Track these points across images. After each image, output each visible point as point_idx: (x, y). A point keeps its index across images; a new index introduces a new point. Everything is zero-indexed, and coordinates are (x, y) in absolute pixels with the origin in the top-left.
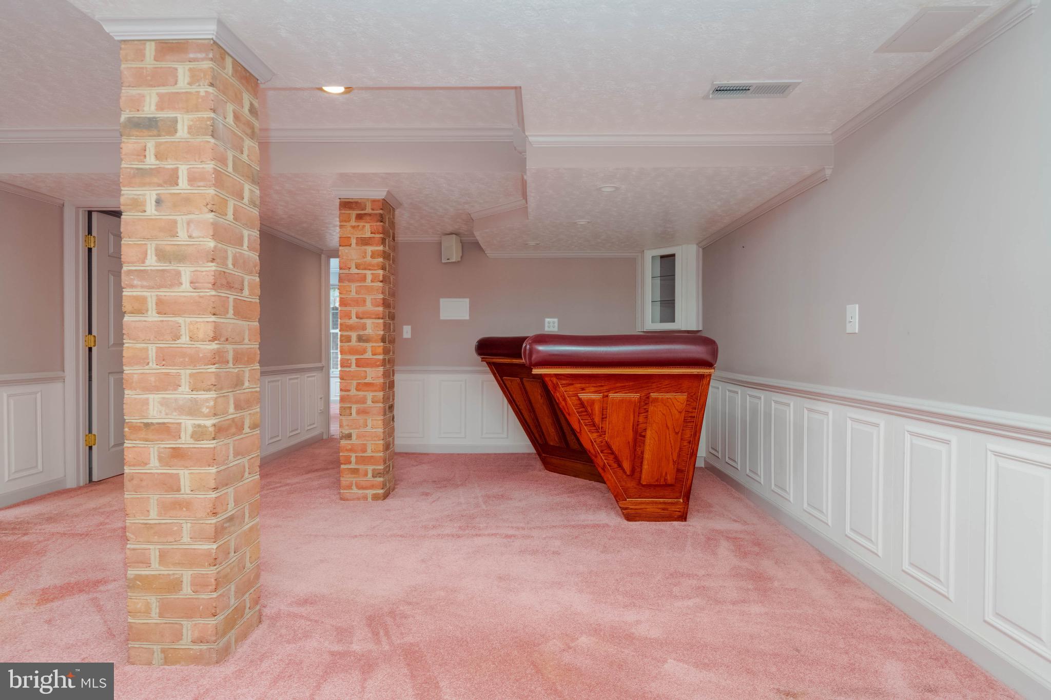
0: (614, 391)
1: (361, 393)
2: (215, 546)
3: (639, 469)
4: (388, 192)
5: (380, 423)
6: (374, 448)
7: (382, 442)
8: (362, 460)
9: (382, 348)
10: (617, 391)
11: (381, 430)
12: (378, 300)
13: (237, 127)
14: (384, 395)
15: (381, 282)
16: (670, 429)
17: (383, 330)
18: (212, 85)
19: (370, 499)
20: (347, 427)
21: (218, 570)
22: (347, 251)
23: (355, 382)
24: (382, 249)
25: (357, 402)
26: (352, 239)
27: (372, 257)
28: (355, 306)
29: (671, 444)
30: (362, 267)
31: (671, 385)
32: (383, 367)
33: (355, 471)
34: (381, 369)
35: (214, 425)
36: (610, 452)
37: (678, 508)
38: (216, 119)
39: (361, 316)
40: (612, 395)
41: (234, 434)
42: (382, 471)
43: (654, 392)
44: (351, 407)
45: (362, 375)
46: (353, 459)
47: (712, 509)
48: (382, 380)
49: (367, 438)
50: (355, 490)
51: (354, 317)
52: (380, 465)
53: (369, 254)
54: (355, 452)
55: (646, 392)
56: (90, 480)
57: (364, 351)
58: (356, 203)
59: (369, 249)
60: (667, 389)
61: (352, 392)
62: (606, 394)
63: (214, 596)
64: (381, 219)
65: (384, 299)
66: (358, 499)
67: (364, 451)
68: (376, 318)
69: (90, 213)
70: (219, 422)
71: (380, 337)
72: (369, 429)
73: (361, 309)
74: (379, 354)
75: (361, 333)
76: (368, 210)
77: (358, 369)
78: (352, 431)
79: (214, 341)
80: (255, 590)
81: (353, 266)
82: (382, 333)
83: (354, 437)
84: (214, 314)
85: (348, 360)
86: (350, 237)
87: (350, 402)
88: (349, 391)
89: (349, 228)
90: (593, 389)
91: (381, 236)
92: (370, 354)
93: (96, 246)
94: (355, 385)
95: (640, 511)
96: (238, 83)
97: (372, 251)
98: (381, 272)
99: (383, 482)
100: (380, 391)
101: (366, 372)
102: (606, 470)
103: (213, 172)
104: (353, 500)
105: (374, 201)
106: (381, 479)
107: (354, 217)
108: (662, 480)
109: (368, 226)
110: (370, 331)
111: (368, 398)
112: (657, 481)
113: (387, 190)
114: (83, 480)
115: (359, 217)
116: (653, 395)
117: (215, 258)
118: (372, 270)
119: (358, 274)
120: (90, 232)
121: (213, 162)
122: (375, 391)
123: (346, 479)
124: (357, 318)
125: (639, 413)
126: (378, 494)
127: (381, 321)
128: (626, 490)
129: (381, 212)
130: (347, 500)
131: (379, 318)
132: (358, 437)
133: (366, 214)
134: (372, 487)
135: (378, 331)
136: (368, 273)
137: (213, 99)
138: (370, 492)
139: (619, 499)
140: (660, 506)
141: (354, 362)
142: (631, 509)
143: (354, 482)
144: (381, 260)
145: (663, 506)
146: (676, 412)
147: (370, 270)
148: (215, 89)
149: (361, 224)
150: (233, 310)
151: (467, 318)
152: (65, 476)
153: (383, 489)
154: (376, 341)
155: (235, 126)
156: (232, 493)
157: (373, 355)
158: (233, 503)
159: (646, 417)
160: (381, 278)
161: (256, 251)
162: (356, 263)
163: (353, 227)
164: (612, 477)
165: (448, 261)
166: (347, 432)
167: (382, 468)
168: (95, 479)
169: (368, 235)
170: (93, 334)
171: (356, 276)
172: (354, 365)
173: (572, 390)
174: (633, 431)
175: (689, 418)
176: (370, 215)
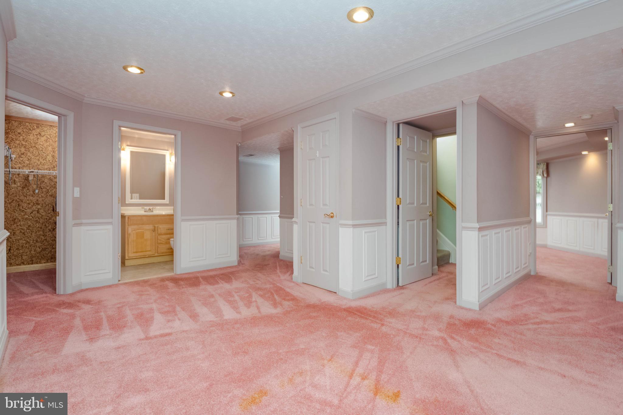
56: (397, 286)
69: (398, 125)
93: (401, 145)
114: (395, 285)
120: (398, 137)
152: (387, 281)
168: (400, 284)
170: (400, 197)
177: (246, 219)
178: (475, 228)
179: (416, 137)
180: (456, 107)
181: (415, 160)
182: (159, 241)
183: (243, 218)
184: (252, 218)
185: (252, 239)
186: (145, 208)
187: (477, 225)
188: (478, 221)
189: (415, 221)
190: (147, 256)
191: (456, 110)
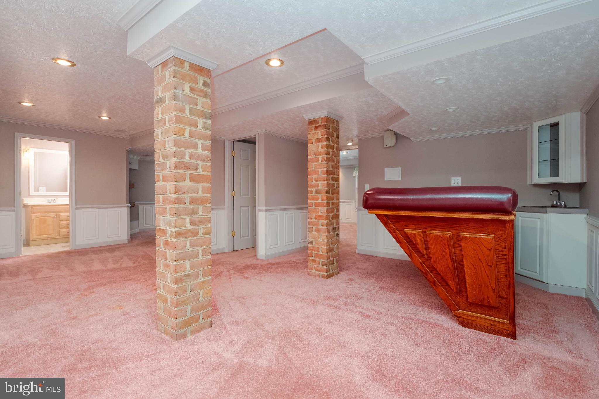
0: (430, 229)
1: (317, 221)
2: (176, 287)
3: (465, 289)
4: (328, 112)
5: (325, 237)
6: (323, 250)
7: (326, 247)
8: (317, 256)
9: (326, 197)
10: (433, 229)
11: (326, 241)
12: (324, 171)
13: (192, 93)
14: (327, 222)
15: (326, 161)
16: (483, 263)
17: (327, 187)
18: (174, 77)
19: (321, 277)
20: (310, 238)
21: (177, 298)
22: (311, 146)
23: (314, 215)
24: (326, 143)
25: (315, 225)
26: (313, 140)
27: (322, 148)
28: (314, 175)
29: (487, 275)
30: (317, 154)
31: (477, 227)
32: (326, 207)
33: (314, 261)
34: (326, 208)
35: (175, 232)
36: (437, 272)
37: (506, 327)
38: (176, 92)
39: (317, 180)
40: (428, 231)
41: (190, 237)
42: (326, 263)
43: (463, 232)
44: (313, 227)
45: (317, 211)
46: (313, 255)
47: (556, 336)
48: (326, 214)
49: (319, 245)
50: (314, 271)
51: (314, 181)
52: (325, 259)
53: (320, 147)
54: (314, 251)
55: (455, 232)
56: (234, 250)
57: (318, 199)
58: (315, 121)
59: (320, 144)
60: (474, 230)
61: (313, 219)
62: (424, 230)
63: (175, 309)
64: (326, 127)
65: (327, 171)
66: (316, 276)
67: (318, 251)
68: (323, 181)
69: (234, 142)
70: (178, 230)
71: (325, 191)
72: (320, 240)
73: (317, 176)
74: (325, 200)
75: (317, 189)
76: (320, 124)
77: (316, 208)
78: (313, 240)
79: (175, 194)
80: (207, 311)
81: (314, 154)
82: (326, 188)
83: (314, 243)
84: (175, 181)
85: (312, 203)
86: (312, 139)
87: (312, 225)
88: (311, 219)
89: (312, 135)
90: (414, 227)
91: (326, 136)
92: (321, 200)
94: (314, 216)
95: (472, 322)
96: (193, 73)
97: (321, 145)
98: (326, 156)
99: (327, 269)
100: (325, 220)
101: (319, 209)
102: (436, 285)
103: (174, 116)
104: (314, 276)
105: (322, 118)
106: (326, 267)
107: (314, 128)
108: (486, 302)
109: (320, 132)
110: (321, 188)
111: (320, 223)
112: (481, 301)
113: (327, 111)
114: (231, 249)
115: (316, 128)
116: (463, 234)
117: (175, 155)
118: (322, 155)
119: (315, 158)
120: (234, 150)
121: (175, 112)
122: (323, 220)
123: (311, 265)
124: (315, 181)
125: (454, 247)
126: (324, 275)
127: (326, 182)
128: (458, 304)
129: (326, 123)
130: (311, 275)
131: (325, 181)
132: (316, 243)
133: (319, 126)
134: (321, 271)
135: (324, 187)
136: (320, 157)
137: (174, 83)
138: (321, 273)
139: (452, 309)
140: (488, 322)
141: (314, 204)
142: (464, 318)
143: (314, 267)
144: (325, 149)
145: (492, 323)
146: (485, 249)
147: (321, 155)
148: (176, 78)
149: (317, 131)
150: (190, 179)
151: (400, 179)
153: (326, 272)
154: (323, 193)
155: (191, 93)
156: (189, 264)
157: (322, 200)
158: (189, 268)
159: (461, 251)
160: (326, 159)
161: (209, 151)
162: (315, 152)
163: (313, 134)
164: (443, 291)
165: (387, 146)
166: (311, 240)
167: (326, 261)
168: (235, 250)
169: (320, 137)
170: (235, 191)
171: (315, 159)
172: (314, 206)
173: (399, 226)
174: (451, 260)
175: (501, 256)
176: (321, 126)
177: (146, 208)
178: (263, 210)
179: (249, 150)
180: (256, 135)
181: (248, 166)
182: (60, 226)
183: (144, 207)
184: (152, 207)
185: (153, 224)
186: (49, 199)
187: (264, 208)
188: (266, 206)
189: (249, 207)
190: (50, 238)
191: (255, 137)
